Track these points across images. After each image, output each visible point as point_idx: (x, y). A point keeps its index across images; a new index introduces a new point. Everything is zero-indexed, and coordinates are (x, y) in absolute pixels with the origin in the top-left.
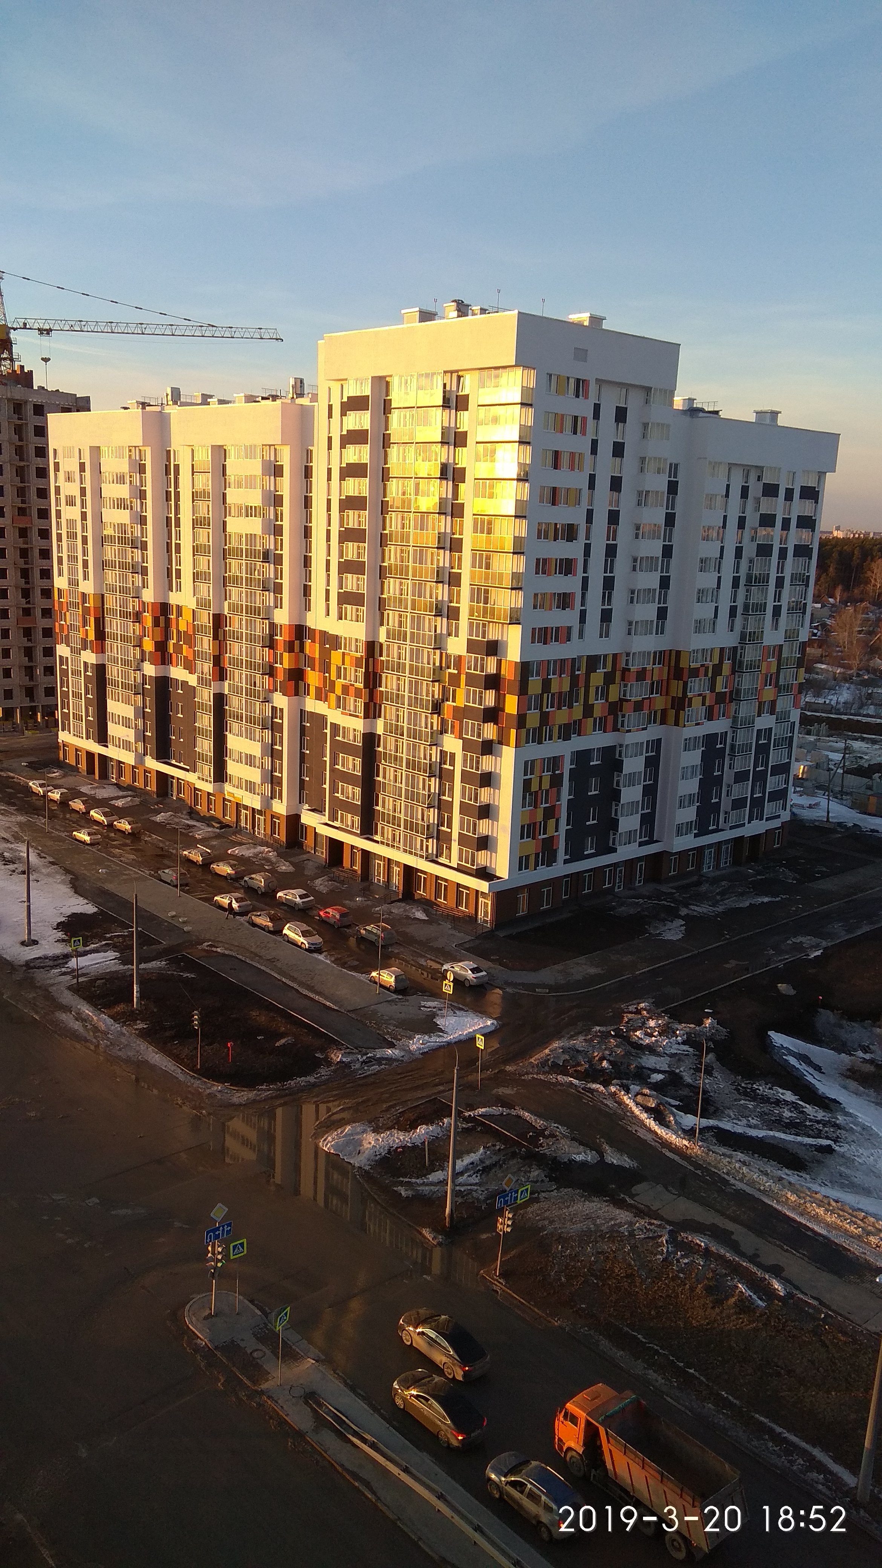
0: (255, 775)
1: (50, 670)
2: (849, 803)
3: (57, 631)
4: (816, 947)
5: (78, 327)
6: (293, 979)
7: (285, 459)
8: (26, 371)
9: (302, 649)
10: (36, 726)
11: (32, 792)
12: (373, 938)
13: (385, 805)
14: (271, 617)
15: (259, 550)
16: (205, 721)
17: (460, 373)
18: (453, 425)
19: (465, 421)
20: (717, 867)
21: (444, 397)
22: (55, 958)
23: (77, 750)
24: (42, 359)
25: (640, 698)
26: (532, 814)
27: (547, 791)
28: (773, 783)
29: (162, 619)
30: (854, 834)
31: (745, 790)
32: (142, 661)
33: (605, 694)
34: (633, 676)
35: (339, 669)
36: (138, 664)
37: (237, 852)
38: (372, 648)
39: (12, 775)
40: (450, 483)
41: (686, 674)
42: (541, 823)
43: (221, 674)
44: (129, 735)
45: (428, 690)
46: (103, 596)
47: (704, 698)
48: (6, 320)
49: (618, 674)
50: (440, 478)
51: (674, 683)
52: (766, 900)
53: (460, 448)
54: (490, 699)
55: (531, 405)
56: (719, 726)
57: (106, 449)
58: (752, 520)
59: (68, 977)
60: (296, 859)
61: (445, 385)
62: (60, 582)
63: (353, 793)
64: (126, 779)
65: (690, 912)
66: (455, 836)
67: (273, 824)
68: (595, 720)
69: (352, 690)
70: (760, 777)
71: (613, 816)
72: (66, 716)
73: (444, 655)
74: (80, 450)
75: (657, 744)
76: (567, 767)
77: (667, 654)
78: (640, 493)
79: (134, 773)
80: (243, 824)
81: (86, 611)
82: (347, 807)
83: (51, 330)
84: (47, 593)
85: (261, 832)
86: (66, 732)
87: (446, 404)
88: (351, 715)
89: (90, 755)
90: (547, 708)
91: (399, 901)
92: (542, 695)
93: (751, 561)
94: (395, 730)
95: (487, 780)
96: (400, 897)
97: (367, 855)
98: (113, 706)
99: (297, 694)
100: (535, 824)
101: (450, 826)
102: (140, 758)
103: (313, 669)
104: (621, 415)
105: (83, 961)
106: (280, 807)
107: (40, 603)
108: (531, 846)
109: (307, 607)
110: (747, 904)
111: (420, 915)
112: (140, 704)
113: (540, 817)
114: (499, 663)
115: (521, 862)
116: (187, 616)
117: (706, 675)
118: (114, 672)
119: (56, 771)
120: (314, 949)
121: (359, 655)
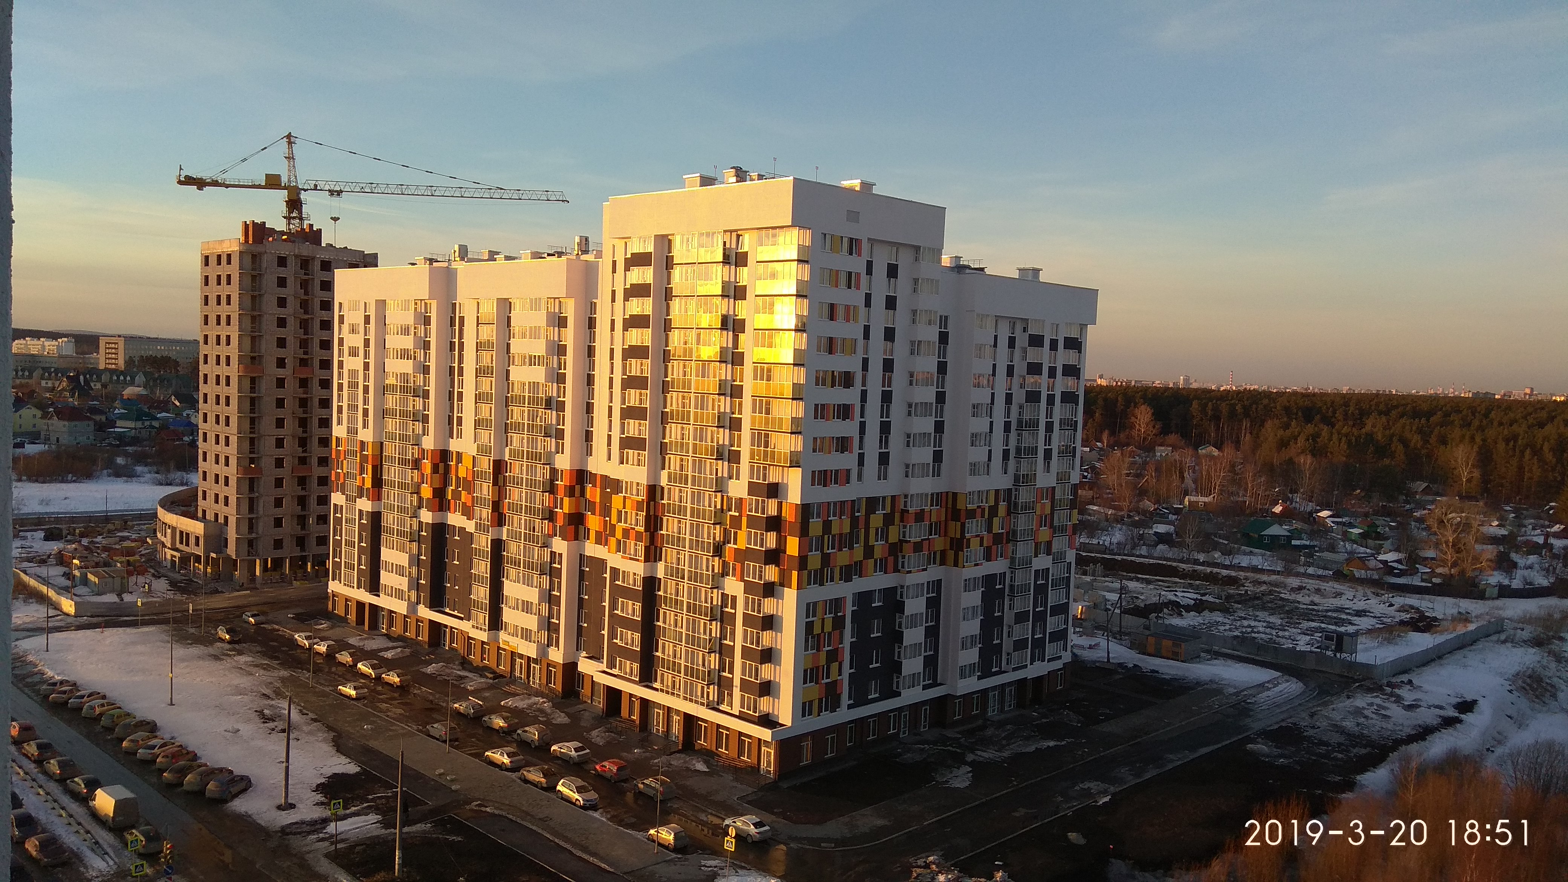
0: (531, 622)
1: (323, 519)
2: (1128, 643)
3: (333, 479)
4: (1105, 793)
5: (370, 189)
6: (567, 839)
7: (570, 311)
8: (315, 229)
9: (583, 493)
10: (306, 577)
11: (298, 644)
12: (651, 793)
13: (665, 650)
14: (552, 462)
15: (542, 398)
16: (482, 568)
17: (739, 233)
18: (733, 279)
19: (744, 276)
20: (1002, 710)
21: (724, 254)
22: (313, 823)
23: (347, 600)
24: (332, 218)
25: (919, 539)
26: (815, 657)
27: (830, 634)
28: (1053, 623)
29: (441, 465)
30: (1135, 674)
31: (1025, 631)
32: (419, 508)
33: (885, 535)
34: (912, 518)
35: (620, 512)
36: (415, 511)
37: (510, 703)
38: (654, 491)
39: (277, 627)
40: (731, 333)
41: (963, 514)
42: (824, 666)
43: (499, 519)
44: (402, 583)
45: (709, 533)
46: (382, 443)
47: (982, 539)
48: (297, 182)
49: (897, 516)
50: (720, 329)
51: (952, 524)
52: (1052, 744)
53: (740, 301)
54: (771, 540)
55: (807, 262)
56: (998, 566)
57: (392, 302)
58: (1020, 368)
59: (326, 844)
60: (570, 710)
61: (725, 243)
62: (339, 431)
63: (633, 639)
64: (397, 630)
65: (976, 758)
66: (737, 682)
67: (549, 673)
68: (876, 561)
69: (632, 534)
70: (1040, 618)
71: (896, 658)
72: (337, 565)
73: (725, 498)
74: (365, 303)
75: (937, 585)
76: (849, 609)
77: (944, 495)
78: (912, 343)
79: (406, 622)
80: (517, 674)
81: (364, 459)
82: (626, 653)
83: (342, 192)
84: (325, 442)
85: (536, 682)
86: (337, 582)
87: (726, 260)
88: (631, 559)
89: (360, 605)
90: (828, 549)
91: (679, 752)
92: (823, 537)
93: (1021, 407)
94: (676, 573)
95: (770, 623)
96: (680, 748)
97: (645, 704)
98: (387, 554)
99: (576, 538)
100: (817, 668)
101: (731, 671)
102: (412, 607)
103: (594, 514)
104: (892, 271)
105: (343, 826)
106: (557, 655)
107: (316, 451)
108: (815, 691)
109: (589, 452)
110: (1032, 749)
111: (701, 767)
112: (415, 551)
113: (823, 661)
114: (780, 505)
115: (804, 708)
116: (467, 462)
117: (983, 516)
118: (389, 520)
119: (324, 622)
120: (589, 806)
121: (640, 498)
